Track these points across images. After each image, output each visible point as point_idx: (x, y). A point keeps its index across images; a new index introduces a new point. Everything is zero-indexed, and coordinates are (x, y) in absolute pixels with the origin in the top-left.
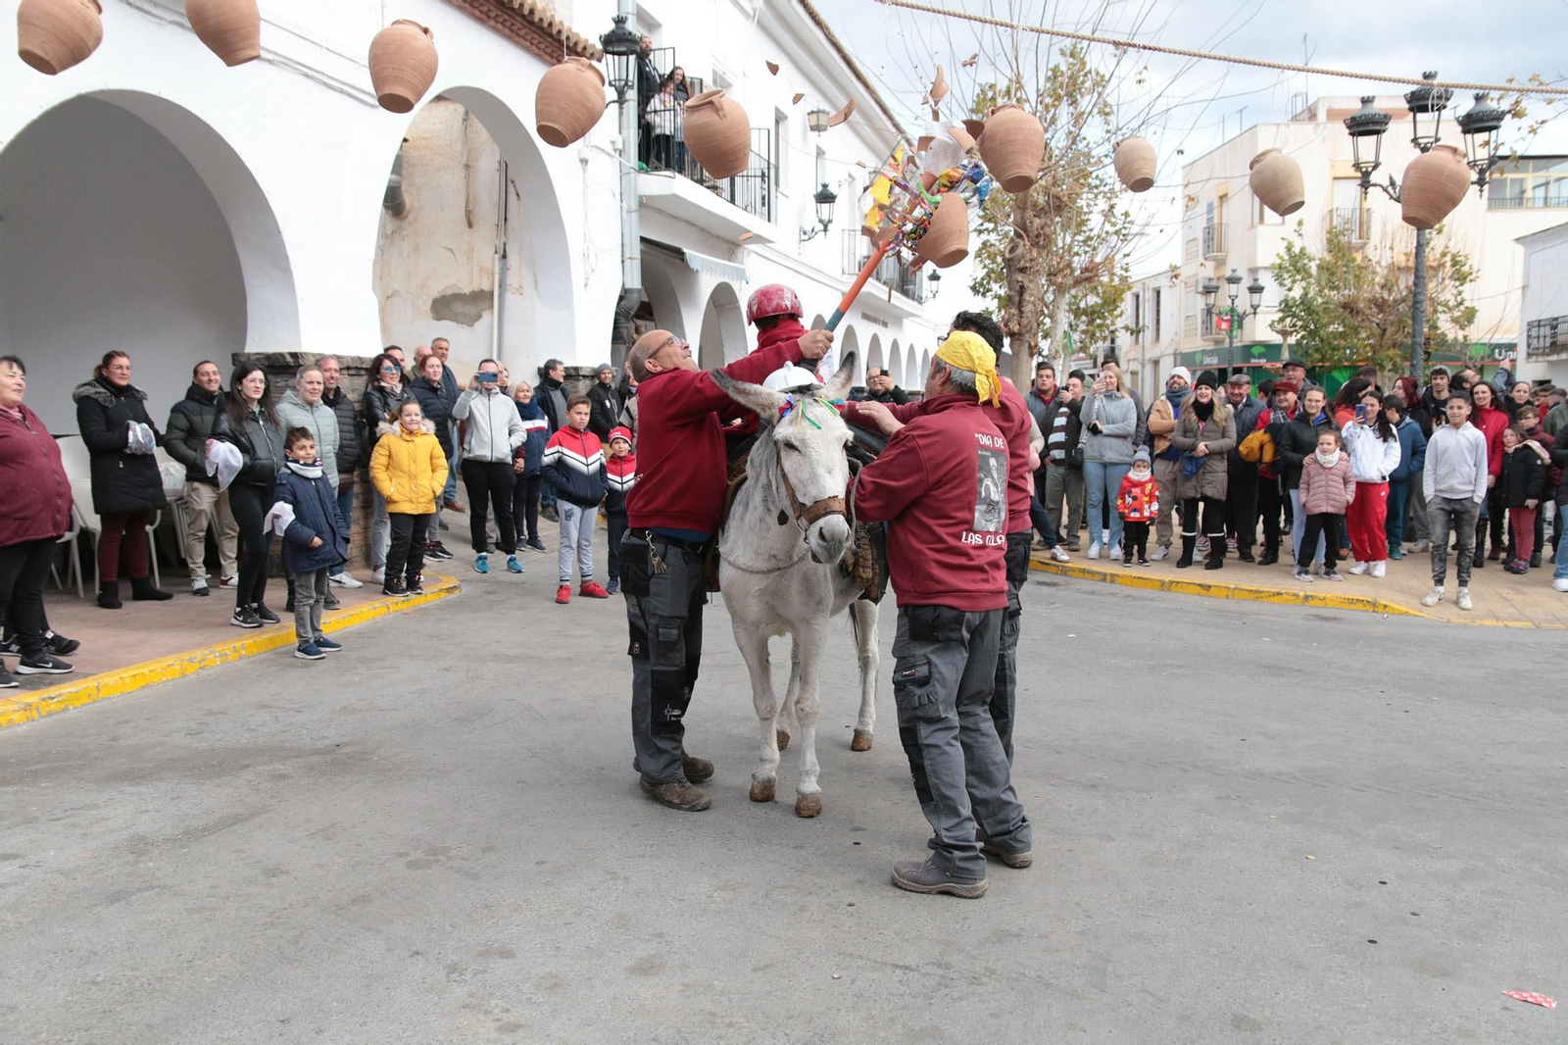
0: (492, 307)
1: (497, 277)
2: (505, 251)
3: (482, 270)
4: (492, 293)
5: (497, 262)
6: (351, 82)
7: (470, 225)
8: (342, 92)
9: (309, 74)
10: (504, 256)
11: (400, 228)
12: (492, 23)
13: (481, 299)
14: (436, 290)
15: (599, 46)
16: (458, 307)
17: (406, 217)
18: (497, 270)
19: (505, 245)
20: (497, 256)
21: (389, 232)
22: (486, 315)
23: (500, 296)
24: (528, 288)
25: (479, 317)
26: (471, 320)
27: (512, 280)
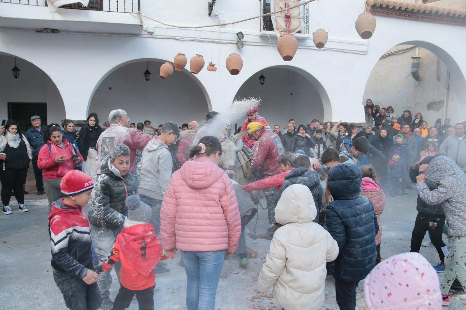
0: (444, 105)
1: (446, 96)
2: (448, 87)
3: (442, 94)
4: (444, 101)
5: (446, 91)
6: (354, 50)
7: (439, 80)
8: (350, 53)
9: (337, 50)
10: (448, 89)
11: (419, 83)
12: (421, 19)
13: (441, 103)
14: (428, 101)
16: (434, 106)
17: (421, 80)
18: (446, 94)
19: (449, 85)
20: (446, 89)
21: (417, 85)
22: (442, 108)
23: (446, 102)
24: (455, 98)
25: (440, 108)
26: (438, 110)
27: (451, 96)
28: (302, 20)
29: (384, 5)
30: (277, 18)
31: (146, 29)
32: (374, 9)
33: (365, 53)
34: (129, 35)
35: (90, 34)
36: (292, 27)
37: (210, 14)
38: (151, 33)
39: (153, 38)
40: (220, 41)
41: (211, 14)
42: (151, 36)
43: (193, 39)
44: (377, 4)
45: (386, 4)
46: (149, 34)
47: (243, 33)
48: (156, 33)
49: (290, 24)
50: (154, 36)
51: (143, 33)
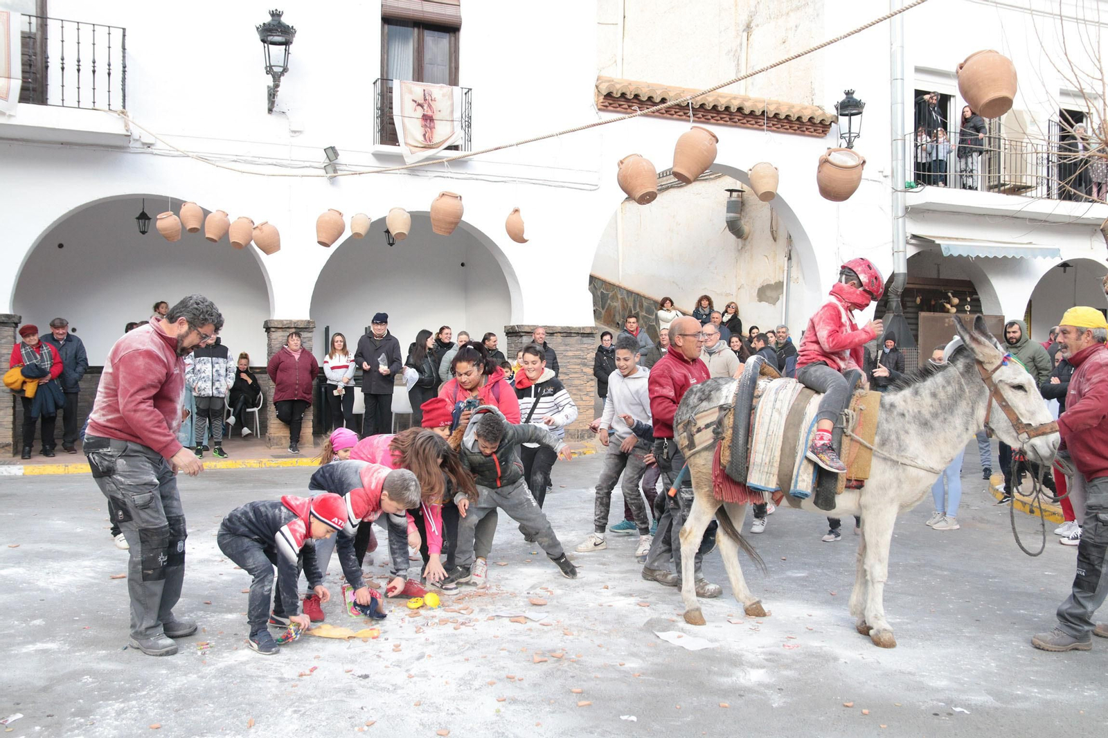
0: (783, 292)
1: (786, 272)
2: (790, 255)
3: (780, 268)
4: (783, 284)
5: (786, 262)
6: (570, 181)
7: (775, 239)
8: (562, 187)
9: (534, 182)
10: (790, 258)
11: (744, 245)
13: (779, 286)
14: (759, 283)
15: (835, 112)
16: (769, 293)
17: (747, 238)
18: (786, 268)
19: (790, 251)
20: (786, 259)
22: (781, 296)
23: (787, 285)
24: (801, 278)
25: (778, 299)
26: (774, 301)
27: (794, 273)
28: (457, 125)
29: (628, 93)
30: (406, 120)
31: (138, 138)
32: (611, 102)
33: (596, 188)
34: (102, 149)
35: (21, 143)
36: (437, 138)
37: (270, 110)
38: (149, 146)
39: (152, 154)
40: (289, 162)
41: (274, 109)
42: (150, 150)
43: (235, 158)
44: (615, 92)
45: (633, 93)
46: (146, 147)
47: (337, 148)
48: (159, 145)
49: (432, 132)
50: (155, 152)
51: (132, 144)
